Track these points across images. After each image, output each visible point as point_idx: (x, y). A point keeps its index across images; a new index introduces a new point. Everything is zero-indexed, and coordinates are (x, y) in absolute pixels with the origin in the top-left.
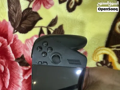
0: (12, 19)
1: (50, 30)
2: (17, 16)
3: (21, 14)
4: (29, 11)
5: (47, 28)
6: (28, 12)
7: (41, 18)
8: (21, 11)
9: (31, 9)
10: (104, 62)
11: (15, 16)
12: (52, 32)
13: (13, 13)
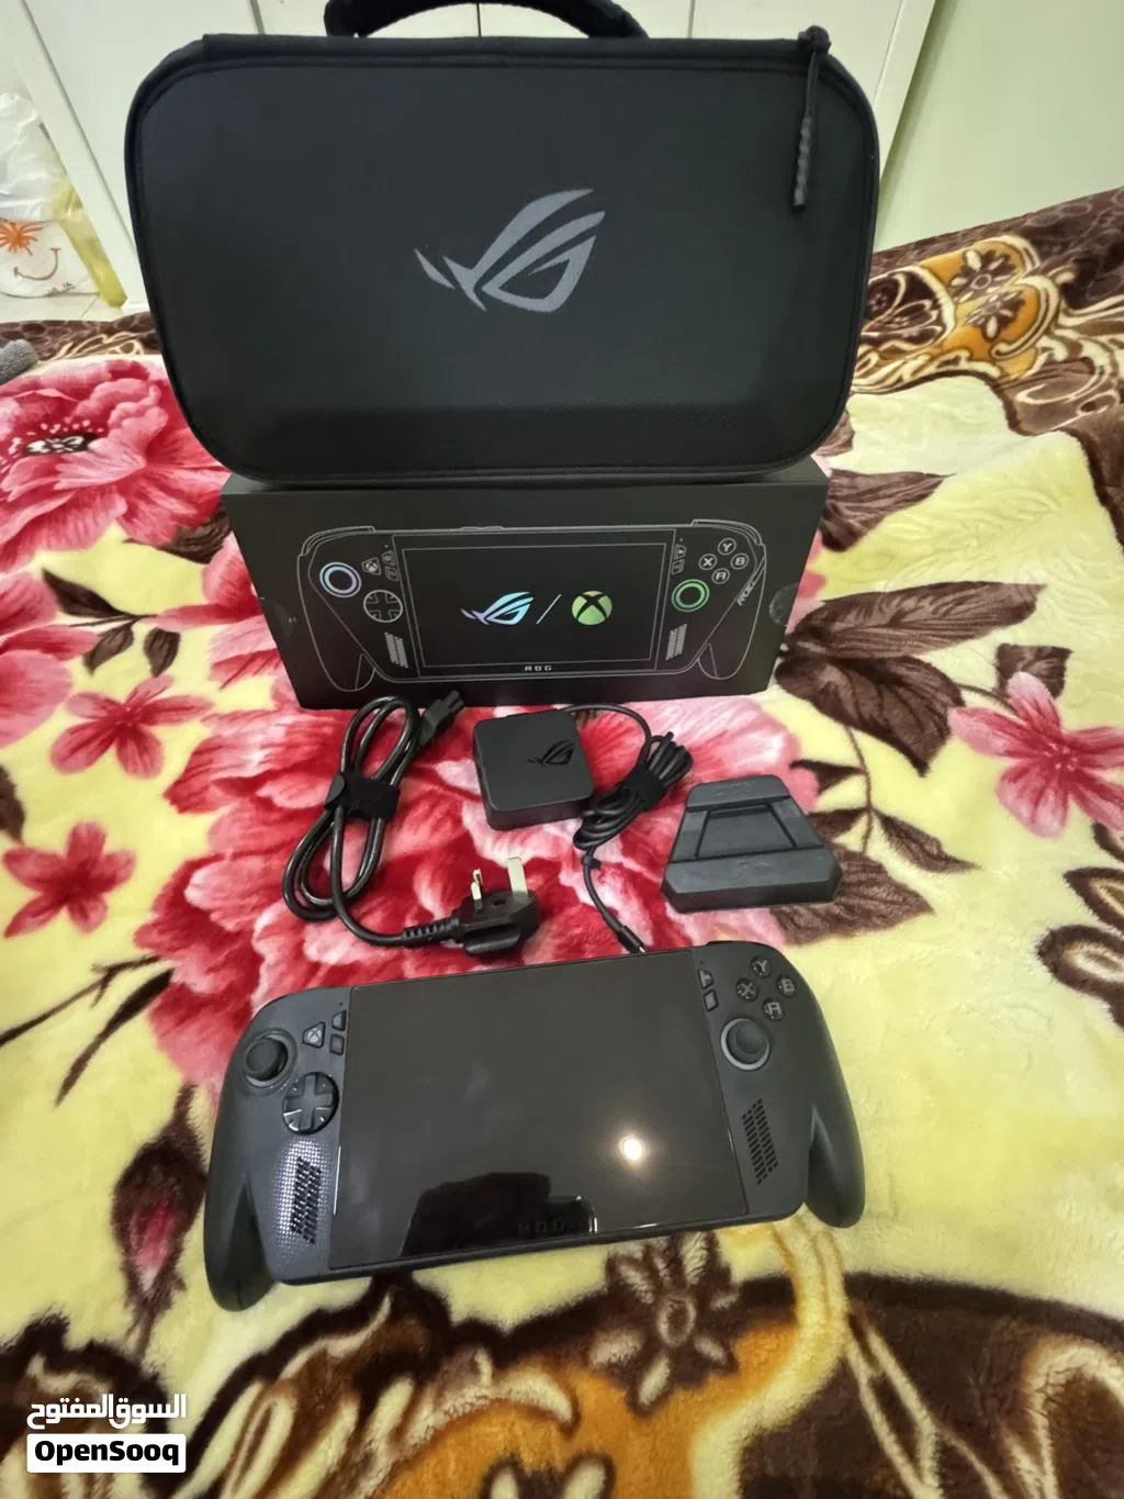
0: (849, 613)
1: (860, 827)
2: (877, 635)
3: (900, 654)
4: (937, 690)
5: (868, 809)
6: (932, 687)
7: (921, 765)
8: (919, 649)
9: (959, 702)
10: (722, 1302)
11: (872, 622)
12: (850, 840)
13: (881, 610)
